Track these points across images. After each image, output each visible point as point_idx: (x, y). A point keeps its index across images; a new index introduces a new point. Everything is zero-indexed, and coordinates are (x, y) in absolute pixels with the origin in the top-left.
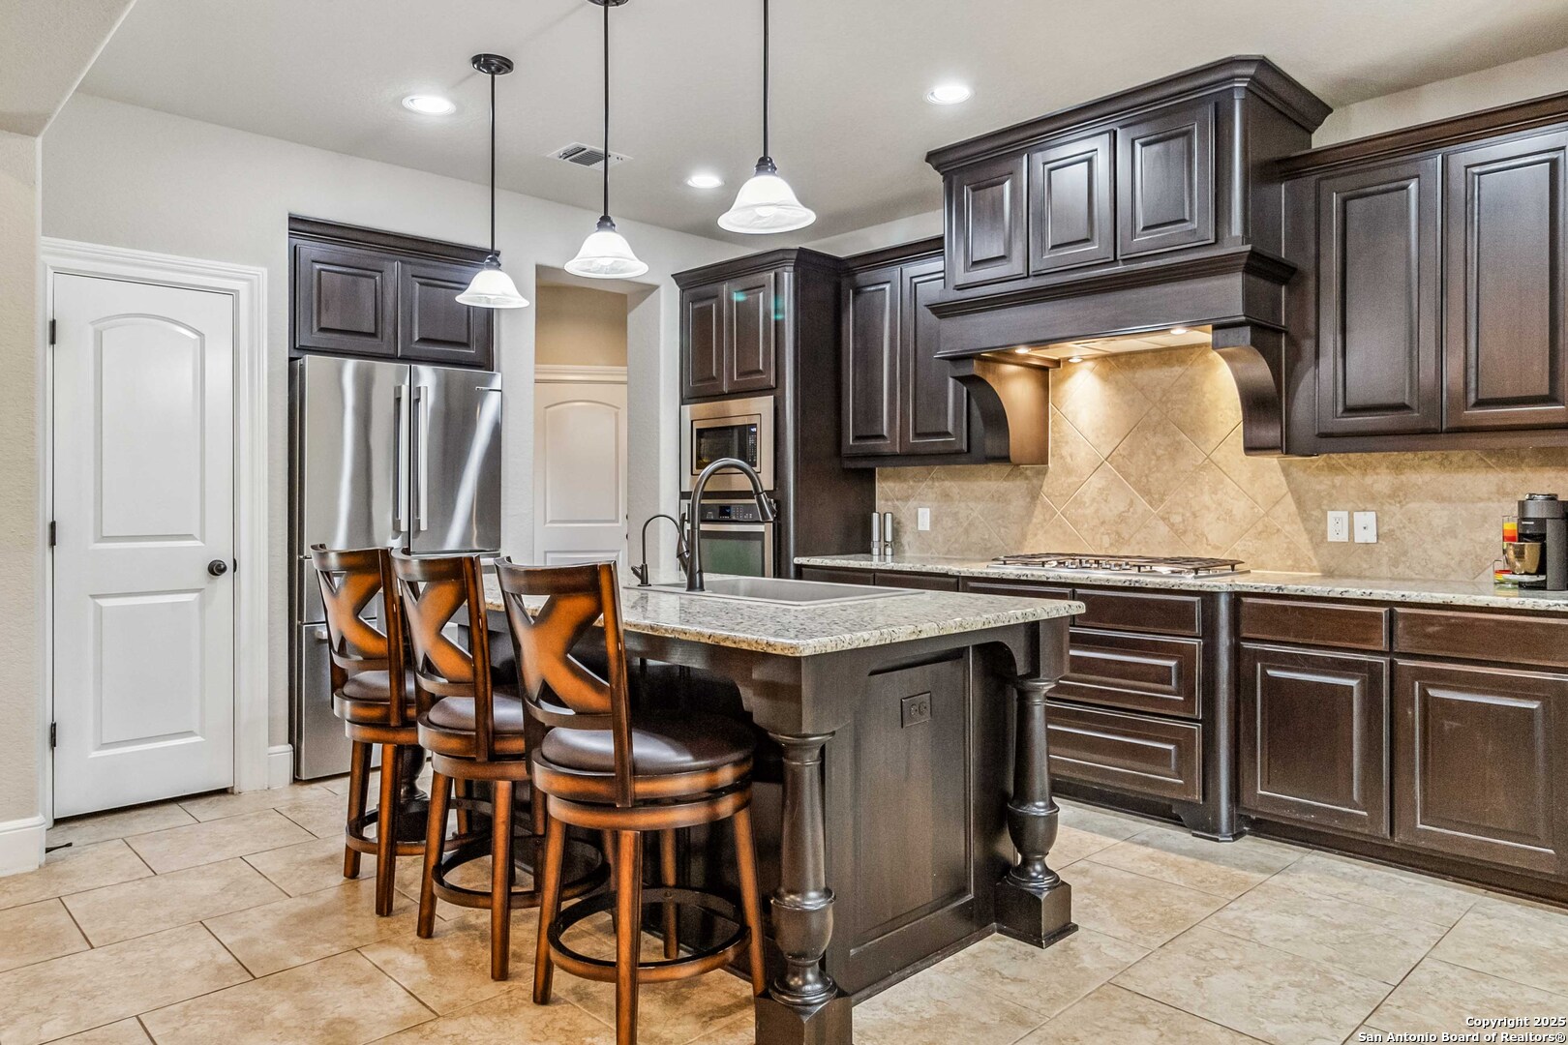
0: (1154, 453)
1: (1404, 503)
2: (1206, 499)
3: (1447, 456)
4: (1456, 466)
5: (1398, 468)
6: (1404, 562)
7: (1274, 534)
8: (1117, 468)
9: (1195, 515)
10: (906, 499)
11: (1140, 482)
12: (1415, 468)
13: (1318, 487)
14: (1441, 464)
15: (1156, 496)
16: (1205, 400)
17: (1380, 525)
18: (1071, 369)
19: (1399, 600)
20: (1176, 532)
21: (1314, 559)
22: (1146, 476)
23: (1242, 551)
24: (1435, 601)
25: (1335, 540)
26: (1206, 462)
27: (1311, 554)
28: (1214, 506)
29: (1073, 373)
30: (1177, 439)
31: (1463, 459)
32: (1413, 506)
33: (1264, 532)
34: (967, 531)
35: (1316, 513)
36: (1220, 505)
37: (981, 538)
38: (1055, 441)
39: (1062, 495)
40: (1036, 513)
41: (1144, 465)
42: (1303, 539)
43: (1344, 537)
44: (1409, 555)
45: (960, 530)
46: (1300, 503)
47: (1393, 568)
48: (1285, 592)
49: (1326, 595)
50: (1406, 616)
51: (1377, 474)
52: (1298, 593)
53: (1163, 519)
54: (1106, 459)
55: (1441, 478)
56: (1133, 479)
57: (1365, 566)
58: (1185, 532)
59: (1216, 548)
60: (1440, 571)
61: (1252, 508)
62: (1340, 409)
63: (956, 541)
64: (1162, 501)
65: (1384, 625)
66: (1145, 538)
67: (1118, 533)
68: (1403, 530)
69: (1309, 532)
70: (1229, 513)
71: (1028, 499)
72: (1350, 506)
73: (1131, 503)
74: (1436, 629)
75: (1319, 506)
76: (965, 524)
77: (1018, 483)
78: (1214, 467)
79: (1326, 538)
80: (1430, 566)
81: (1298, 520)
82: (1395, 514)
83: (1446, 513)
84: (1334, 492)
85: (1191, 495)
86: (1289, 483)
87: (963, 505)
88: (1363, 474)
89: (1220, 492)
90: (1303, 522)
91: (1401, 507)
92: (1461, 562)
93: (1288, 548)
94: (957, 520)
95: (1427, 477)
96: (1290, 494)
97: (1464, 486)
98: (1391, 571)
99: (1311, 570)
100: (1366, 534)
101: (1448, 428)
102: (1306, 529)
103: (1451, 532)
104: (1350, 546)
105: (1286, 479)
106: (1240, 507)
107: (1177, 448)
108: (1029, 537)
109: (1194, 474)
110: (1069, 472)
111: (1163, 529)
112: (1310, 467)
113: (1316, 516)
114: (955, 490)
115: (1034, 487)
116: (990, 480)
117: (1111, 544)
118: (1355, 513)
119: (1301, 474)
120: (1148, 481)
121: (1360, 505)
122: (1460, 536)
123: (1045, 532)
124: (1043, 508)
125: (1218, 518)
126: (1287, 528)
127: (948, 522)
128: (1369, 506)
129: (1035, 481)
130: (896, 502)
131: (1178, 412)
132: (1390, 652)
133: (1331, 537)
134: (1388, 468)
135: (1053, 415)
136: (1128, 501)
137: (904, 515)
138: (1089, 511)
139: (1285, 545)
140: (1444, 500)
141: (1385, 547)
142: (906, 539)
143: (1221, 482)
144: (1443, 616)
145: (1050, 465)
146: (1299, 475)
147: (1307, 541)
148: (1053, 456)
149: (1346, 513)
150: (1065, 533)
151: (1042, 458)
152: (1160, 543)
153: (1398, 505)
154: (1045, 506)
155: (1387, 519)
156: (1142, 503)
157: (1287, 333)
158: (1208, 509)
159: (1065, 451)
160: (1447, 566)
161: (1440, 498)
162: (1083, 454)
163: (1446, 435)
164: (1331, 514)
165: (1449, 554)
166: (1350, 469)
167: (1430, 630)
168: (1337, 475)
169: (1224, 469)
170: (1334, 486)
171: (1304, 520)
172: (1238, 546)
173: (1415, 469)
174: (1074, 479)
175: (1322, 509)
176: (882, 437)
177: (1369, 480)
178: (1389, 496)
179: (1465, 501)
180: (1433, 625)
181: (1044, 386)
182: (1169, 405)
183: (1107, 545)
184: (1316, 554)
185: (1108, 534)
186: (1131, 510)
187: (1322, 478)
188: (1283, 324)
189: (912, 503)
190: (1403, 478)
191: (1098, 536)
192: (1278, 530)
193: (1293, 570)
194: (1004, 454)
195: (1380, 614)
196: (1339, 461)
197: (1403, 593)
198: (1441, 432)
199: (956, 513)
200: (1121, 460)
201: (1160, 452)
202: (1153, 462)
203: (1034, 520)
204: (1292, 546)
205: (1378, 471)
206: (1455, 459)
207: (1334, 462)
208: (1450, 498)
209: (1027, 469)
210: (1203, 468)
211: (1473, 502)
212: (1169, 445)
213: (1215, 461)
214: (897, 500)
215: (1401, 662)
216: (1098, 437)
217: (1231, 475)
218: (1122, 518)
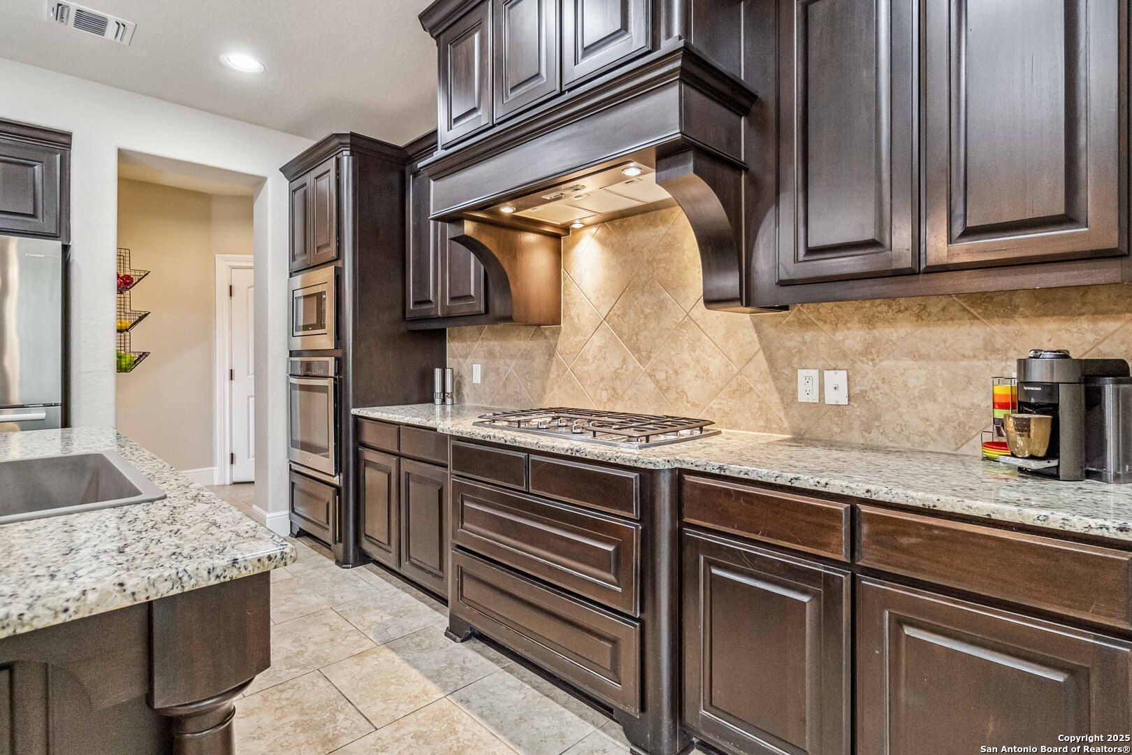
0: (642, 312)
1: (877, 361)
2: (686, 356)
3: (925, 307)
4: (935, 318)
5: (870, 321)
6: (877, 427)
7: (747, 393)
8: (613, 327)
9: (676, 373)
10: (466, 357)
11: (631, 339)
12: (891, 322)
13: (789, 344)
14: (918, 316)
15: (644, 354)
16: (685, 257)
17: (852, 385)
18: (577, 236)
19: (863, 496)
20: (661, 389)
21: (784, 420)
22: (637, 334)
23: (718, 409)
24: (911, 503)
25: (806, 401)
26: (686, 320)
27: (782, 414)
28: (693, 363)
29: (579, 240)
30: (661, 297)
31: (944, 309)
32: (887, 364)
33: (737, 390)
34: (505, 385)
35: (787, 371)
36: (698, 362)
37: (515, 392)
38: (566, 303)
39: (571, 353)
40: (553, 369)
41: (635, 324)
42: (775, 398)
43: (814, 398)
44: (882, 419)
45: (501, 383)
46: (770, 360)
47: (865, 433)
48: (727, 473)
49: (772, 481)
50: (872, 518)
51: (849, 329)
52: (742, 476)
53: (650, 376)
54: (605, 319)
55: (918, 333)
56: (625, 337)
57: (835, 429)
58: (668, 388)
59: (695, 405)
60: (917, 439)
61: (727, 366)
62: (802, 251)
63: (498, 394)
64: (649, 358)
65: (844, 527)
66: (635, 394)
67: (614, 389)
68: (877, 392)
69: (781, 391)
70: (706, 370)
71: (547, 357)
72: (821, 363)
73: (624, 361)
74: (913, 540)
75: (790, 364)
76: (504, 379)
77: (540, 342)
78: (693, 324)
79: (797, 398)
80: (906, 433)
81: (770, 378)
82: (867, 373)
83: (923, 372)
84: (804, 348)
85: (673, 353)
86: (760, 340)
87: (502, 360)
88: (834, 329)
89: (698, 350)
90: (774, 381)
91: (874, 365)
92: (941, 429)
93: (760, 408)
94: (498, 375)
95: (902, 332)
96: (761, 352)
97: (945, 341)
98: (863, 437)
99: (782, 432)
100: (837, 395)
101: (927, 267)
102: (777, 388)
103: (929, 394)
104: (820, 405)
105: (759, 336)
106: (716, 364)
107: (661, 306)
108: (547, 391)
109: (676, 332)
110: (576, 331)
111: (649, 385)
112: (781, 323)
113: (787, 375)
114: (498, 348)
115: (551, 346)
116: (520, 340)
117: (609, 399)
118: (826, 372)
119: (772, 330)
120: (637, 339)
121: (831, 363)
122: (940, 399)
123: (559, 387)
124: (557, 364)
125: (697, 376)
126: (760, 387)
127: (492, 377)
128: (840, 364)
129: (552, 341)
130: (460, 359)
131: (662, 270)
132: (851, 565)
133: (802, 397)
134: (859, 322)
135: (565, 279)
136: (622, 359)
137: (464, 372)
138: (592, 368)
139: (757, 405)
140: (921, 357)
141: (858, 410)
142: (466, 390)
143: (699, 339)
144: (924, 525)
145: (562, 325)
146: (770, 331)
147: (778, 401)
148: (564, 317)
149: (816, 372)
150: (573, 388)
151: (556, 320)
152: (647, 399)
153: (871, 363)
154: (559, 363)
155: (858, 379)
156: (633, 360)
157: (747, 170)
158: (688, 366)
159: (573, 313)
160: (925, 433)
161: (917, 356)
162: (587, 314)
163: (926, 277)
164: (802, 374)
165: (927, 420)
166: (820, 324)
167: (905, 541)
168: (807, 331)
169: (702, 326)
170: (804, 343)
171: (775, 379)
172: (714, 404)
173: (889, 322)
174: (579, 338)
175: (792, 368)
176: (429, 302)
177: (839, 336)
178: (861, 354)
179: (945, 359)
180: (909, 535)
181: (558, 253)
182: (655, 264)
183: (606, 400)
184: (787, 414)
185: (606, 389)
186: (624, 366)
187: (792, 334)
188: (743, 159)
189: (469, 360)
190: (875, 332)
191: (599, 391)
192: (751, 389)
193: (764, 431)
194: (508, 314)
195: (839, 512)
196: (810, 316)
197: (868, 487)
198: (919, 273)
199: (498, 369)
200: (616, 319)
201: (647, 311)
202: (642, 321)
203: (551, 376)
204: (764, 406)
205: (849, 325)
206: (934, 310)
207: (804, 317)
208: (929, 355)
209: (546, 329)
210: (682, 325)
211: (955, 360)
212: (654, 304)
213: (693, 319)
214: (460, 357)
215: (867, 582)
216: (598, 298)
217: (707, 332)
218: (616, 375)
